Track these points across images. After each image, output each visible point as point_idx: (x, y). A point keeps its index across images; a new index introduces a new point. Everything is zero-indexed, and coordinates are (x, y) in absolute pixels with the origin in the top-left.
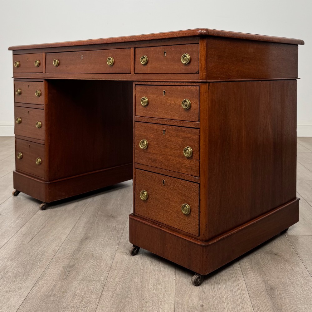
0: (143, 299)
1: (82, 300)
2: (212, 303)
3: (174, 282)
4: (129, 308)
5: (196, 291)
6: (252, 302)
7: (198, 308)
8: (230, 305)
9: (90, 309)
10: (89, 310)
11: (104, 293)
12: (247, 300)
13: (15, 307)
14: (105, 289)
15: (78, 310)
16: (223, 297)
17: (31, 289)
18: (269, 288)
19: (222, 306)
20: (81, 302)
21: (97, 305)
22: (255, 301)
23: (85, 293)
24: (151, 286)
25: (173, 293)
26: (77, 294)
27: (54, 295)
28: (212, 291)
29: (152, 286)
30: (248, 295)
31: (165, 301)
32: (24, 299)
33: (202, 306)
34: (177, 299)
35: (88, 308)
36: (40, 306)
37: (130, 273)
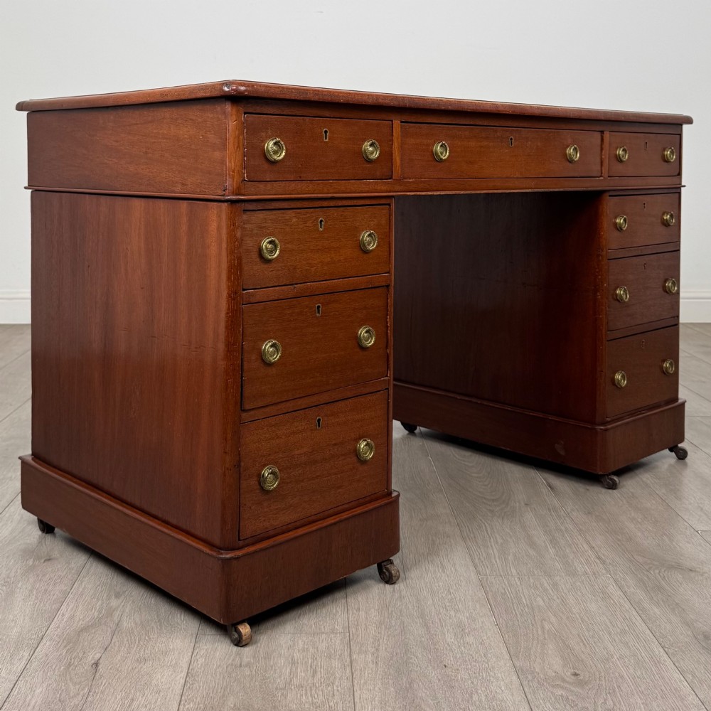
0: (445, 666)
1: (315, 672)
2: (594, 667)
3: (496, 629)
4: (423, 684)
5: (551, 647)
6: (677, 665)
7: (568, 679)
8: (632, 671)
9: (340, 689)
10: (338, 691)
11: (354, 656)
12: (664, 660)
13: (172, 690)
14: (355, 648)
15: (313, 691)
16: (612, 657)
17: (190, 654)
18: (701, 637)
19: (617, 674)
20: (313, 676)
21: (351, 680)
22: (682, 663)
23: (314, 659)
24: (450, 638)
25: (504, 651)
26: (298, 660)
27: (248, 665)
28: (586, 646)
29: (452, 640)
30: (662, 650)
31: (493, 667)
32: (184, 674)
33: (576, 675)
34: (517, 664)
35: (335, 688)
36: (227, 687)
37: (394, 614)
